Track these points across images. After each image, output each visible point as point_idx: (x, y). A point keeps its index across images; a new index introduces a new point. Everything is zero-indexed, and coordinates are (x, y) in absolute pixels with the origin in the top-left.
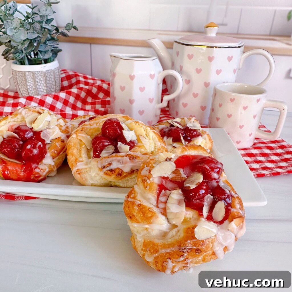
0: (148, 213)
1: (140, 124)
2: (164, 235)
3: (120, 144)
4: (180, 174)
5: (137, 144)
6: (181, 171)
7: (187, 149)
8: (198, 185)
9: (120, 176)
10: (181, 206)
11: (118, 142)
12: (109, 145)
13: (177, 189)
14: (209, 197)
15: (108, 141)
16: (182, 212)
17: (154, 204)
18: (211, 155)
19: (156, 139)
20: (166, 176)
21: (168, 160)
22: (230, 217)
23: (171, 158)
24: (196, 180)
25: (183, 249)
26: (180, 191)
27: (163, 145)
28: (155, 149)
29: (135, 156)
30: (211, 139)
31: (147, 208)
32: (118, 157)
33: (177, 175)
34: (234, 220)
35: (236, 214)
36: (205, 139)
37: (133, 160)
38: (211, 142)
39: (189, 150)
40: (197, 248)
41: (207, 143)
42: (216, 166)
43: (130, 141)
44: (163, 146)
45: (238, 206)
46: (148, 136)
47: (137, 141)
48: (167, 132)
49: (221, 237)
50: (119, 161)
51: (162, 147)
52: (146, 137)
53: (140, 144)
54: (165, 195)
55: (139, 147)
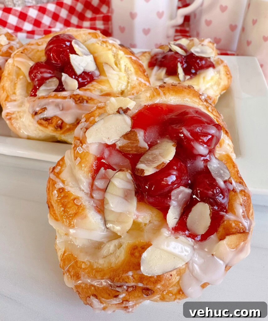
0: (70, 207)
1: (108, 45)
2: (98, 246)
3: (65, 76)
4: (137, 141)
5: (98, 77)
6: (140, 134)
7: (162, 93)
8: (160, 168)
9: (59, 129)
10: (128, 202)
11: (63, 74)
12: (51, 77)
13: (123, 171)
14: (181, 192)
15: (51, 71)
16: (130, 213)
17: (85, 191)
18: (208, 104)
19: (130, 70)
20: (109, 143)
21: (121, 112)
22: (221, 229)
23: (128, 109)
24: (160, 157)
25: (117, 286)
26: (128, 175)
27: (143, 81)
28: (128, 86)
29: (86, 98)
30: (228, 73)
31: (72, 198)
32: (58, 98)
33: (130, 143)
34: (228, 238)
35: (233, 225)
36: (219, 72)
37: (82, 104)
38: (229, 78)
39: (165, 94)
40: (145, 286)
41: (221, 79)
42: (205, 130)
43: (84, 72)
44: (142, 83)
45: (240, 210)
46: (118, 65)
47: (97, 73)
48: (159, 60)
49: (196, 267)
50: (57, 105)
51: (140, 84)
52: (115, 67)
53: (102, 78)
54: (104, 177)
55: (99, 82)
